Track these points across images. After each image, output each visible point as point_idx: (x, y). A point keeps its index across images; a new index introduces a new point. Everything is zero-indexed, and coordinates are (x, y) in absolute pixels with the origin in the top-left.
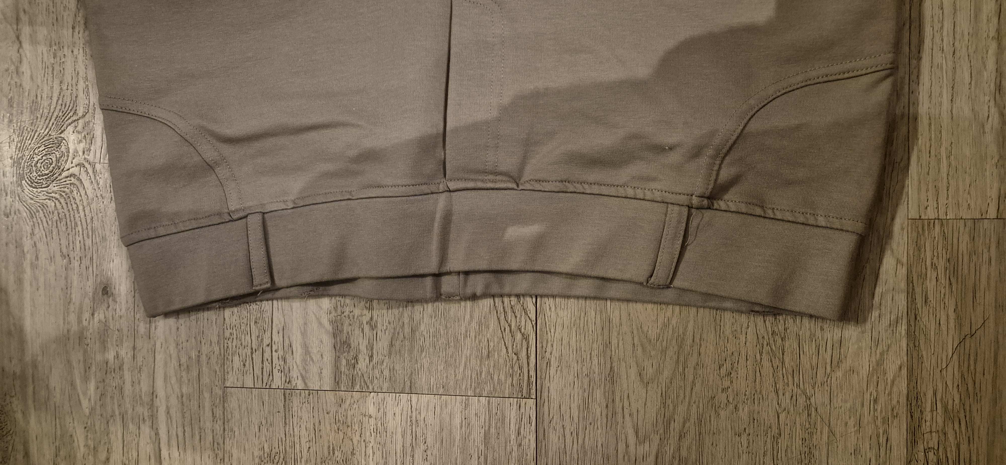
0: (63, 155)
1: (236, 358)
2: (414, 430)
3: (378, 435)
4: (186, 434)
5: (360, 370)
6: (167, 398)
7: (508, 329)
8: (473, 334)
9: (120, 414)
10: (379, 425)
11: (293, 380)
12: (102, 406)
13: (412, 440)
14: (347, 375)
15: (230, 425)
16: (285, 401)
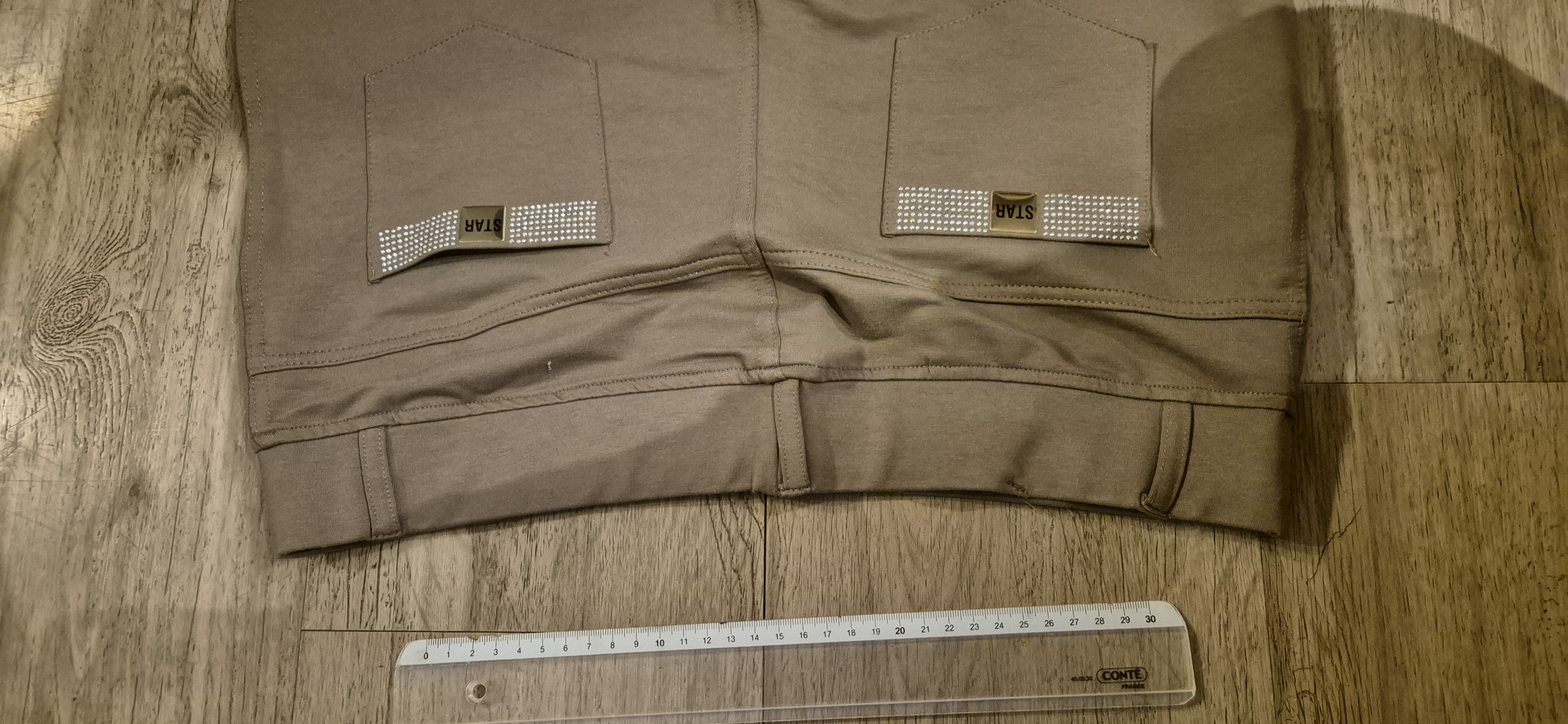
0: (100, 300)
1: (324, 586)
2: (583, 688)
3: (530, 698)
4: (234, 704)
5: (508, 599)
6: (211, 649)
7: (725, 536)
8: (675, 545)
9: (132, 676)
10: (532, 681)
11: (407, 617)
12: (105, 664)
13: (580, 703)
14: (488, 608)
15: (304, 689)
16: (392, 650)
